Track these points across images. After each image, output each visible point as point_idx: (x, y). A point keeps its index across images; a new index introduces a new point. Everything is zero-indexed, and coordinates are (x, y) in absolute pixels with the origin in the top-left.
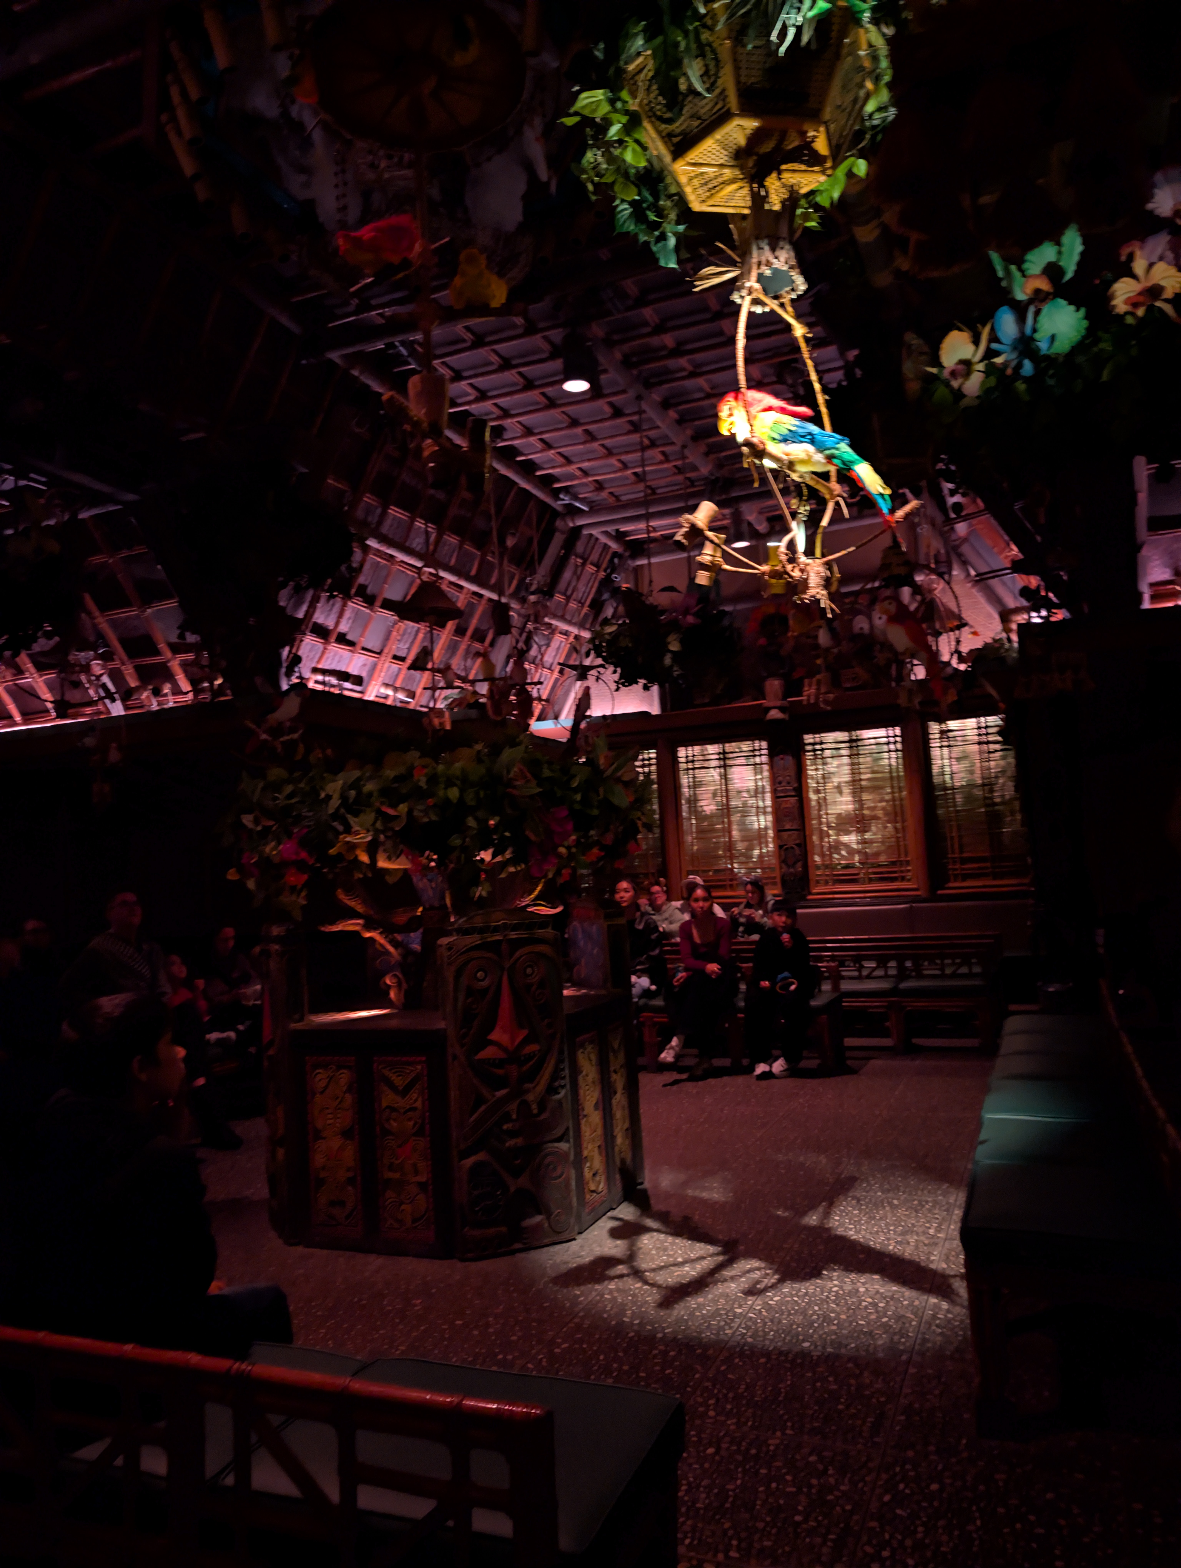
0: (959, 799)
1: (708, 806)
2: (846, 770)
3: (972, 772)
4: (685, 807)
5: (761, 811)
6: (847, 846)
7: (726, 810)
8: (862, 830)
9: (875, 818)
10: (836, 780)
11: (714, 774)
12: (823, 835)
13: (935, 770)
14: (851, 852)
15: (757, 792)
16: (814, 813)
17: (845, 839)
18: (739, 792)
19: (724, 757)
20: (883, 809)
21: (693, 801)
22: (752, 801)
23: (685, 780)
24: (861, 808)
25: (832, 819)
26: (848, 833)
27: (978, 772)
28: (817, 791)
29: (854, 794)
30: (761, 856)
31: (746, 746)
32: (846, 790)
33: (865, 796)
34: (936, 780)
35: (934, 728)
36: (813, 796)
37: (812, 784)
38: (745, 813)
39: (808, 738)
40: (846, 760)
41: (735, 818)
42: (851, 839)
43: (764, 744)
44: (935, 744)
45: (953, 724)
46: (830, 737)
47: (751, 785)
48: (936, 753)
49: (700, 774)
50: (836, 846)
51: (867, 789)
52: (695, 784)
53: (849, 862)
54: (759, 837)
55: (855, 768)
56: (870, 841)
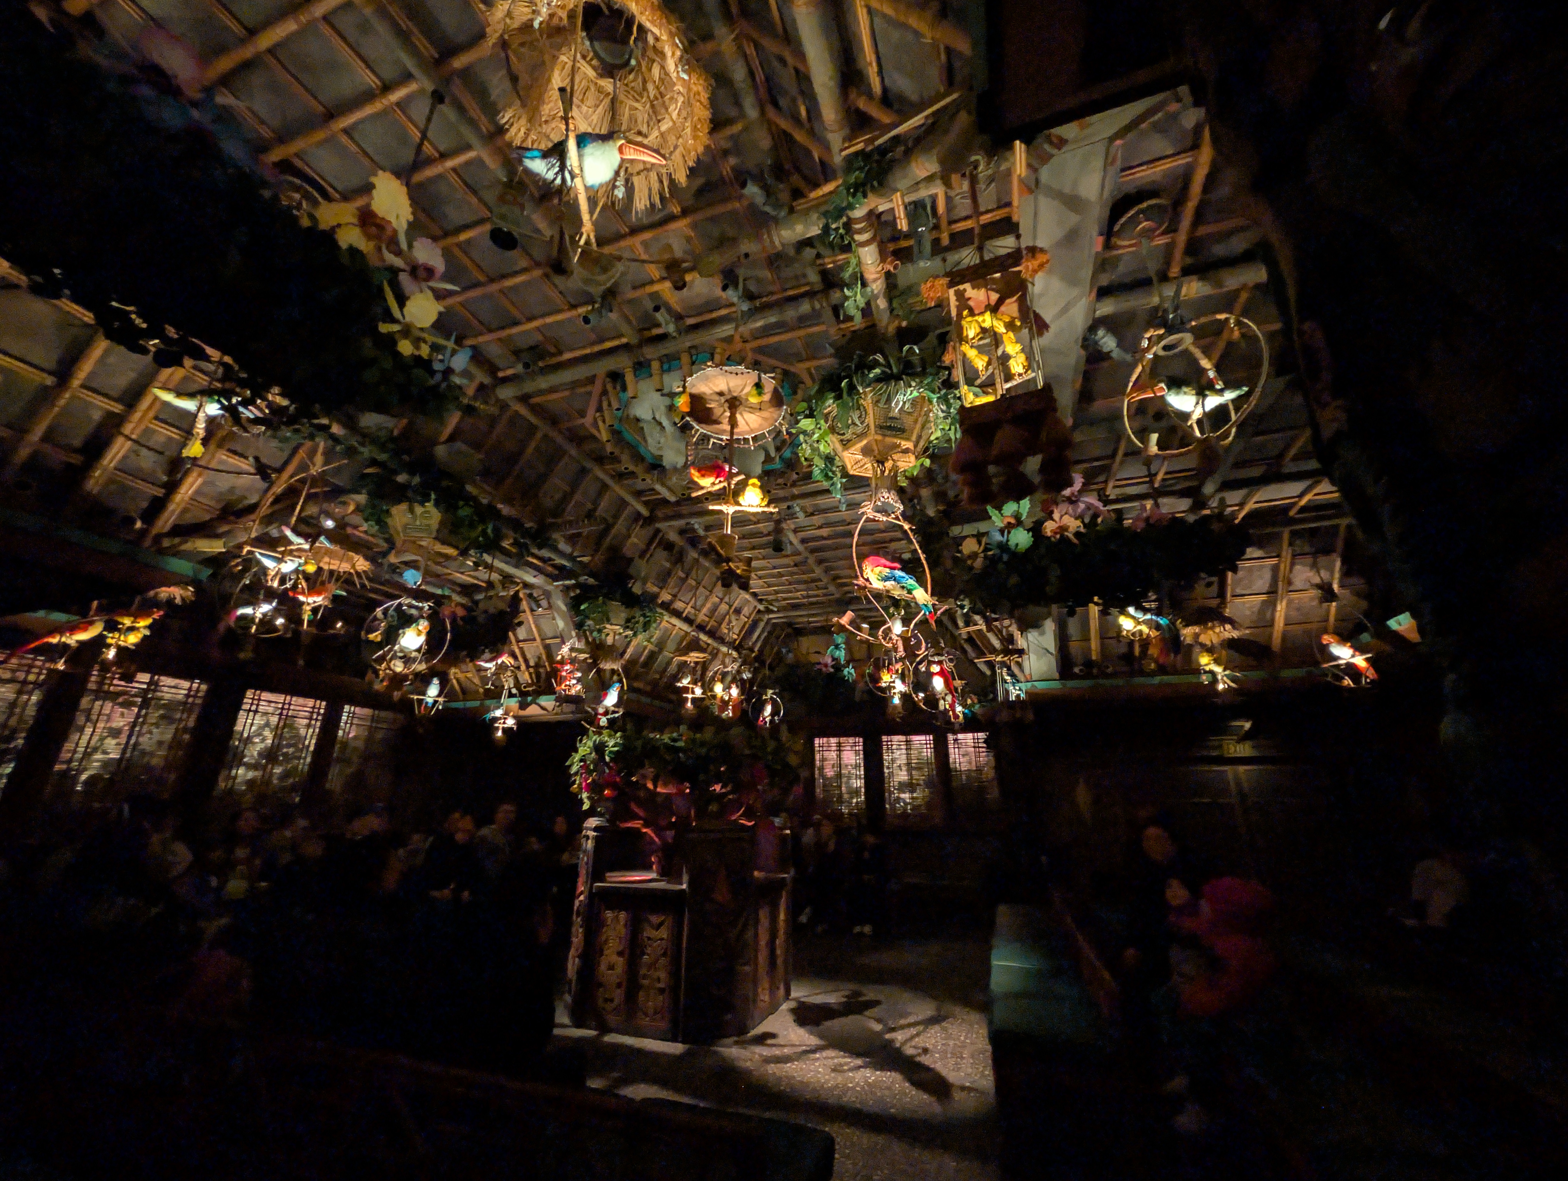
0: (964, 777)
1: (830, 772)
2: (904, 757)
3: (970, 763)
4: (817, 772)
5: (858, 777)
6: (904, 800)
7: (839, 776)
8: (912, 792)
9: (919, 785)
10: (899, 762)
11: (834, 755)
12: (891, 793)
13: (951, 760)
14: (906, 804)
15: (857, 766)
16: (886, 780)
17: (903, 796)
18: (847, 766)
19: (839, 745)
20: (924, 780)
21: (822, 768)
22: (854, 771)
23: (818, 757)
24: (911, 779)
25: (896, 784)
26: (904, 793)
27: (974, 763)
28: (888, 768)
29: (908, 770)
30: (857, 803)
31: (851, 740)
32: (904, 768)
33: (914, 772)
34: (952, 766)
35: (951, 737)
36: (886, 771)
37: (886, 764)
38: (849, 778)
39: (884, 738)
40: (904, 751)
41: (844, 780)
42: (906, 796)
43: (861, 740)
44: (951, 746)
45: (960, 736)
46: (896, 738)
47: (853, 762)
48: (951, 751)
49: (826, 754)
50: (898, 799)
51: (915, 769)
52: (823, 760)
53: (905, 810)
54: (856, 792)
55: (909, 757)
56: (916, 798)
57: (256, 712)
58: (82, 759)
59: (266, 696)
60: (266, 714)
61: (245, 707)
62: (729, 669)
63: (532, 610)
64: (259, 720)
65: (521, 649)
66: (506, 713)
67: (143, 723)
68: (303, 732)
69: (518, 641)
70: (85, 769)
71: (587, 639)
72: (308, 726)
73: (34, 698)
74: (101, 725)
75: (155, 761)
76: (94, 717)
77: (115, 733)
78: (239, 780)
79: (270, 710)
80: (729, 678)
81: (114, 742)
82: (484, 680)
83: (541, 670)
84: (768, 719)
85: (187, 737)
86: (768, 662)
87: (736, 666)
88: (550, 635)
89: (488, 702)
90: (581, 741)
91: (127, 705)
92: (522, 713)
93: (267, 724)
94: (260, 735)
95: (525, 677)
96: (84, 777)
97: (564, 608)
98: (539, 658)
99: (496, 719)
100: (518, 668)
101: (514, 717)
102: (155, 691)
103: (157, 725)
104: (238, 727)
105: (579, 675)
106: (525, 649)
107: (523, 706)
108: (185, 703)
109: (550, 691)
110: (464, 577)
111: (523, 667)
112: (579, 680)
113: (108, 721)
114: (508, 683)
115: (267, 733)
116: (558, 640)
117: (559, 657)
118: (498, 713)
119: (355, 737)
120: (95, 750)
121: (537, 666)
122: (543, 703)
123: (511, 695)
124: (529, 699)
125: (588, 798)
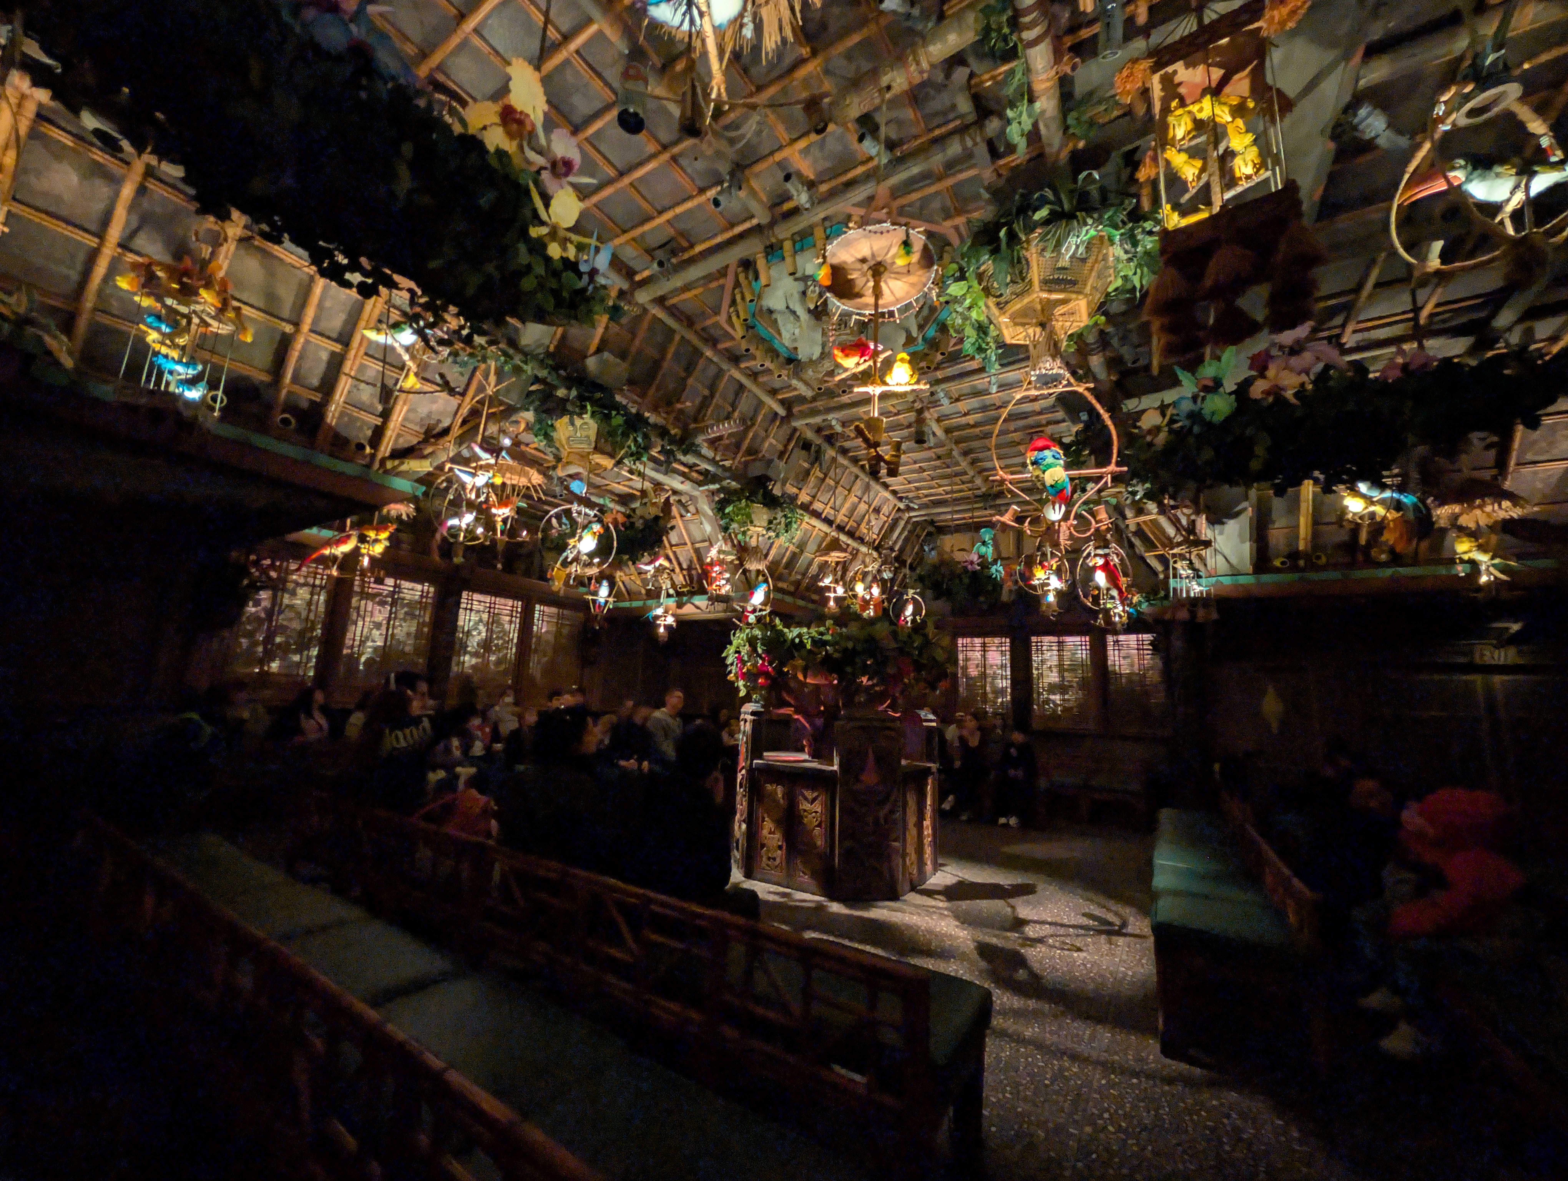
0: (1124, 680)
1: (973, 672)
2: (1056, 658)
3: (1132, 665)
4: (960, 671)
5: (1004, 677)
6: (1054, 702)
7: (984, 675)
8: (1063, 693)
9: (1071, 686)
10: (1049, 664)
11: (978, 655)
12: (1040, 694)
13: (1110, 663)
14: (1056, 705)
15: (1003, 666)
16: (1035, 681)
17: (1052, 697)
18: (991, 666)
19: (984, 645)
20: (1077, 683)
21: (965, 668)
22: (999, 672)
23: (961, 656)
24: (1063, 681)
25: (1046, 685)
26: (1055, 694)
27: (1136, 666)
28: (1037, 669)
29: (1059, 672)
30: (1003, 702)
31: (997, 640)
32: (1055, 670)
33: (1066, 674)
34: (1110, 669)
35: (1110, 639)
36: (1035, 672)
37: (1035, 664)
38: (994, 678)
39: (1034, 639)
40: (1055, 653)
41: (989, 680)
42: (1057, 698)
43: (1008, 640)
44: (1110, 648)
45: (1122, 638)
46: (1047, 639)
47: (999, 662)
48: (1110, 653)
49: (970, 654)
50: (1047, 701)
51: (1067, 670)
52: (967, 660)
53: (1055, 711)
54: (1003, 691)
55: (1061, 657)
56: (1068, 700)
57: (471, 610)
58: (359, 646)
59: (476, 596)
60: (478, 612)
61: (463, 606)
62: (870, 569)
63: (682, 516)
64: (474, 617)
65: (675, 553)
66: (666, 612)
67: (395, 618)
68: (507, 626)
69: (671, 546)
70: (363, 653)
71: (732, 541)
72: (511, 622)
73: (322, 598)
74: (367, 619)
75: (408, 649)
76: (362, 613)
77: (378, 626)
78: (466, 665)
79: (482, 608)
80: (869, 578)
81: (378, 633)
82: (645, 582)
83: (694, 572)
84: (909, 619)
85: (426, 630)
86: (909, 562)
87: (876, 566)
88: (699, 538)
89: (649, 602)
90: (734, 634)
91: (382, 603)
92: (679, 611)
93: (481, 620)
94: (476, 629)
95: (679, 579)
96: (363, 659)
97: (710, 513)
98: (691, 561)
99: (657, 617)
100: (673, 570)
101: (673, 615)
102: (399, 592)
103: (405, 620)
104: (460, 623)
105: (727, 575)
106: (678, 553)
107: (680, 606)
108: (421, 602)
109: (703, 591)
110: (621, 487)
111: (677, 570)
112: (728, 580)
113: (372, 616)
114: (666, 585)
115: (481, 627)
116: (707, 544)
117: (709, 560)
118: (659, 611)
119: (547, 632)
120: (367, 638)
121: (690, 568)
122: (697, 603)
123: (669, 596)
124: (685, 598)
125: (745, 686)
